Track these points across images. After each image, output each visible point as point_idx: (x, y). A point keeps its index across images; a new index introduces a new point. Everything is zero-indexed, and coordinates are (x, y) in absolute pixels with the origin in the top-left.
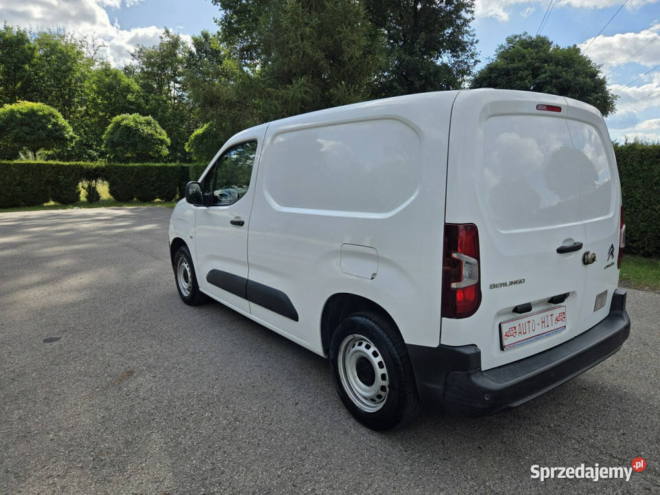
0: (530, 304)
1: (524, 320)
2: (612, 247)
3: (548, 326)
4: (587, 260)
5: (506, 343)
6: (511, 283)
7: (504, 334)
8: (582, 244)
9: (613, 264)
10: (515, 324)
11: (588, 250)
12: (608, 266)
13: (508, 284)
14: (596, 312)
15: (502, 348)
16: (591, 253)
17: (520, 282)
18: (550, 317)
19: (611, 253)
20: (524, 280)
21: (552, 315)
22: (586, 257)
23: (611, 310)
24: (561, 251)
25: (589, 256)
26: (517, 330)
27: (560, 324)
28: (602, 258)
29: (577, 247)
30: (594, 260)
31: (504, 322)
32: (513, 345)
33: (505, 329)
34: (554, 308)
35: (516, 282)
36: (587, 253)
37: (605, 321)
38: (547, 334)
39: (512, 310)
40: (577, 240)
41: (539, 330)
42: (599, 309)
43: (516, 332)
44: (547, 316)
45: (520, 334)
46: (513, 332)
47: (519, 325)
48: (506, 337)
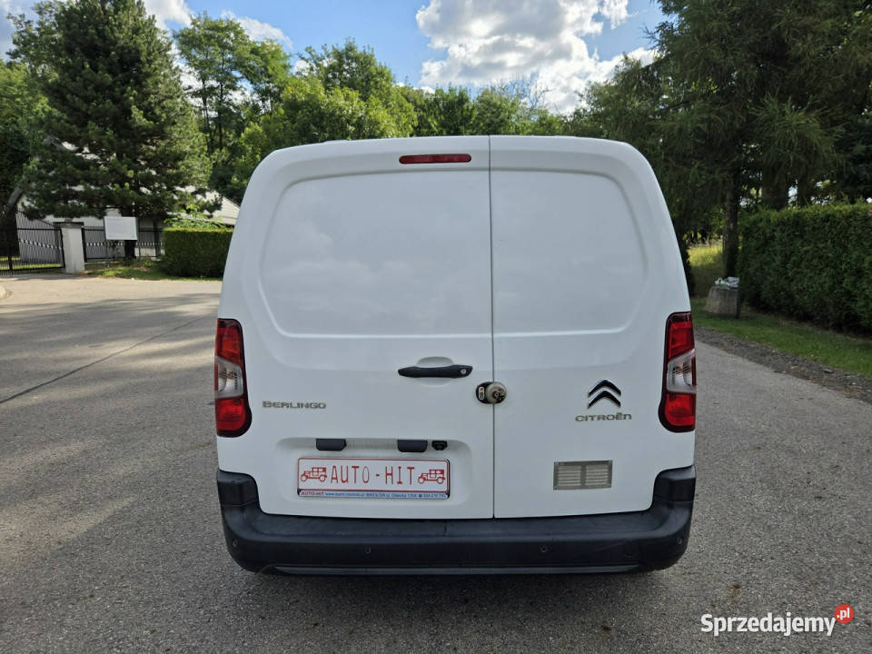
0: (343, 440)
3: (400, 483)
4: (484, 397)
5: (302, 486)
6: (301, 405)
7: (301, 472)
8: (470, 367)
10: (325, 464)
13: (295, 405)
14: (561, 491)
15: (298, 491)
17: (316, 407)
18: (405, 471)
20: (324, 404)
21: (411, 468)
22: (480, 391)
23: (654, 502)
25: (488, 389)
26: (329, 474)
31: (304, 458)
32: (319, 492)
35: (308, 406)
36: (485, 386)
38: (397, 494)
43: (325, 476)
44: (400, 468)
45: (334, 481)
46: (320, 474)
47: (334, 467)
48: (304, 478)
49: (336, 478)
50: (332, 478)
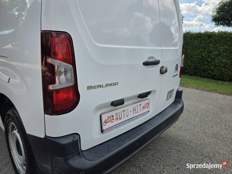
0: (123, 99)
1: (119, 110)
2: (177, 65)
3: (138, 112)
4: (163, 71)
5: (104, 128)
6: (107, 85)
7: (103, 121)
8: (160, 61)
9: (177, 75)
10: (114, 113)
11: (164, 65)
12: (174, 76)
13: (104, 85)
14: (167, 101)
15: (102, 131)
16: (165, 67)
17: (114, 85)
18: (139, 107)
19: (177, 69)
20: (118, 83)
21: (140, 105)
22: (162, 69)
23: (175, 99)
24: (146, 64)
25: (164, 69)
26: (115, 118)
27: (146, 110)
28: (171, 71)
29: (156, 63)
30: (166, 71)
31: (104, 113)
32: (111, 128)
33: (104, 118)
34: (142, 101)
35: (111, 85)
36: (163, 67)
37: (172, 105)
38: (137, 117)
39: (110, 104)
40: (157, 58)
41: (131, 115)
42: (169, 99)
43: (113, 119)
44: (137, 106)
45: (117, 120)
46: (111, 119)
47: (117, 113)
48: (105, 124)
49: (118, 119)
50: (116, 119)
